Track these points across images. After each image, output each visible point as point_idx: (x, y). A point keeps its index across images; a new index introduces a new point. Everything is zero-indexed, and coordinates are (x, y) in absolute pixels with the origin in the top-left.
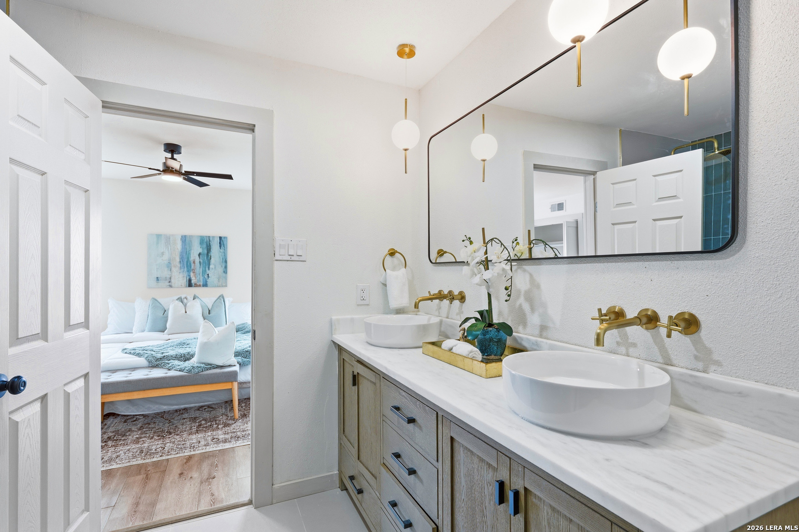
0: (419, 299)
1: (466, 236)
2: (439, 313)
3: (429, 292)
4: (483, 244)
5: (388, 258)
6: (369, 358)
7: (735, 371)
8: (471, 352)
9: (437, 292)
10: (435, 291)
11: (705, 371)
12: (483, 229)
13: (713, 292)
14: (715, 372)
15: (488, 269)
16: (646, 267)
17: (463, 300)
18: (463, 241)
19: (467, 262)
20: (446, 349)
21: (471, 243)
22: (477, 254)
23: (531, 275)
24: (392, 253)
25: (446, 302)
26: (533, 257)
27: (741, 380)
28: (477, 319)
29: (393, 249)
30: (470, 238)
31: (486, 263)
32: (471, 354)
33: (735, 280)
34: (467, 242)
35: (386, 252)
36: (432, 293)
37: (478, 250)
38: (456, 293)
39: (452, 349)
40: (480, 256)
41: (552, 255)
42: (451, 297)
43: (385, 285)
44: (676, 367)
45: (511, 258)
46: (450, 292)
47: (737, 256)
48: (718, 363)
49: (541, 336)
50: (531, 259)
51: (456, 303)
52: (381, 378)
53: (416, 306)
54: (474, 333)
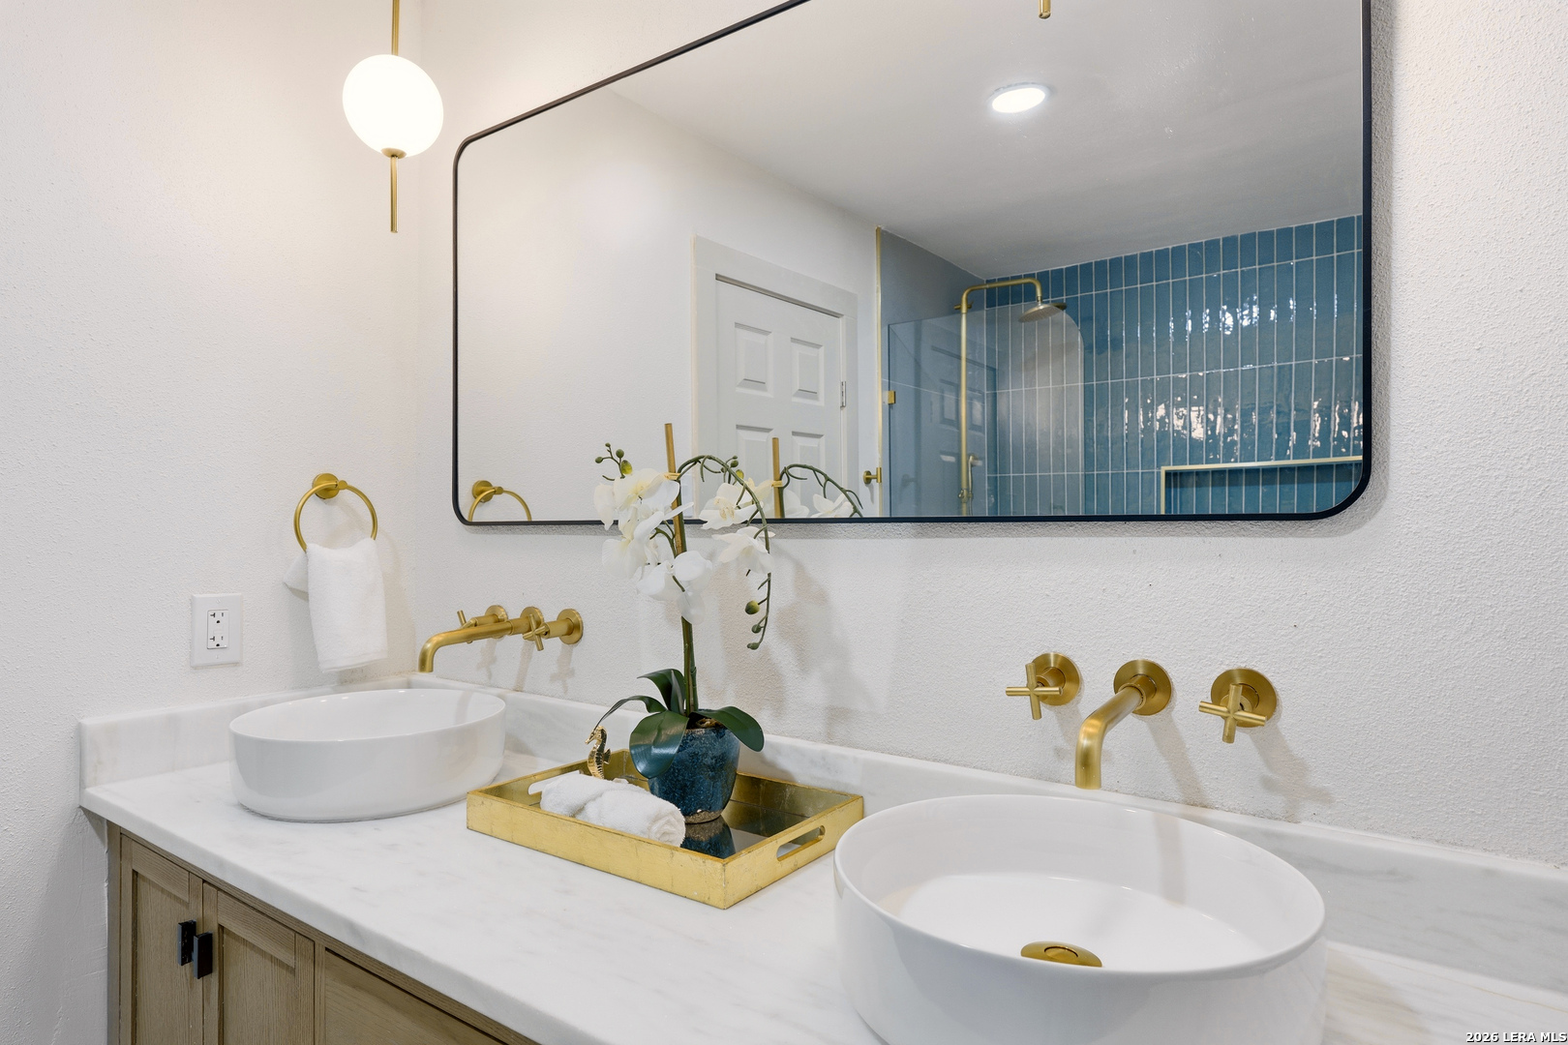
0: (436, 639)
1: (608, 445)
2: (490, 676)
3: (461, 614)
4: (668, 474)
5: (315, 506)
6: (263, 883)
7: (1364, 814)
8: (656, 819)
9: (481, 612)
10: (476, 610)
11: (1291, 818)
12: (668, 427)
13: (1310, 618)
14: (1314, 817)
15: (684, 550)
16: (1134, 552)
17: (575, 636)
18: (599, 461)
19: (616, 523)
20: (560, 810)
21: (624, 467)
22: (649, 502)
23: (799, 567)
24: (327, 491)
25: (516, 642)
26: (787, 516)
27: (1376, 835)
28: (651, 704)
29: (330, 477)
30: (620, 454)
31: (678, 531)
32: (655, 828)
33: (1363, 589)
34: (611, 467)
35: (306, 486)
36: (469, 619)
37: (652, 491)
38: (550, 615)
39: (581, 810)
40: (661, 510)
41: (846, 511)
42: (532, 626)
43: (302, 594)
44: (1215, 811)
45: (762, 514)
46: (529, 612)
47: (1367, 528)
48: (1323, 797)
49: (830, 739)
50: (783, 521)
51: (553, 645)
52: (321, 951)
53: (424, 663)
54: (656, 751)
